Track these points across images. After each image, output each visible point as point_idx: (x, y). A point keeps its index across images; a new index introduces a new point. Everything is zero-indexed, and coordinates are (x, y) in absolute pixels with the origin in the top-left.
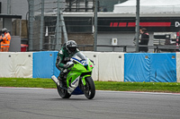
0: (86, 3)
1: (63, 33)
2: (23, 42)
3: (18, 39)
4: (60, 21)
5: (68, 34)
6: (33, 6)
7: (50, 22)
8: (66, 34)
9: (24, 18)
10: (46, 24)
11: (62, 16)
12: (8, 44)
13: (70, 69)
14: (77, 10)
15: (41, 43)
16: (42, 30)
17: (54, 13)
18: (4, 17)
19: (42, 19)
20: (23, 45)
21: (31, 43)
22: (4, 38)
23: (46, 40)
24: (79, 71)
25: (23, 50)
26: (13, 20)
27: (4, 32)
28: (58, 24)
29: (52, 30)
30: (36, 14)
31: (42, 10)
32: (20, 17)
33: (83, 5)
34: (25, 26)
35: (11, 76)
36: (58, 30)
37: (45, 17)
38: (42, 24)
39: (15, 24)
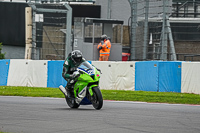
0: (196, 8)
1: (169, 41)
2: (124, 50)
3: (119, 47)
4: (166, 27)
5: (175, 42)
6: (136, 11)
7: (155, 29)
8: (172, 42)
9: (125, 24)
10: (150, 30)
11: (168, 22)
12: (108, 52)
13: (76, 79)
14: (185, 15)
15: (145, 51)
16: (145, 37)
17: (160, 18)
18: (104, 22)
19: (146, 25)
20: (124, 54)
21: (133, 51)
22: (104, 45)
23: (150, 48)
24: (85, 81)
25: (124, 59)
26: (114, 25)
27: (104, 39)
28: (163, 30)
29: (157, 38)
30: (140, 19)
31: (147, 14)
32: (122, 22)
33: (191, 9)
34: (127, 32)
35: (110, 89)
36: (164, 37)
37: (149, 23)
38: (146, 31)
39: (115, 30)
